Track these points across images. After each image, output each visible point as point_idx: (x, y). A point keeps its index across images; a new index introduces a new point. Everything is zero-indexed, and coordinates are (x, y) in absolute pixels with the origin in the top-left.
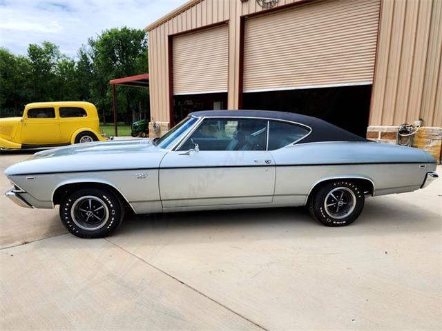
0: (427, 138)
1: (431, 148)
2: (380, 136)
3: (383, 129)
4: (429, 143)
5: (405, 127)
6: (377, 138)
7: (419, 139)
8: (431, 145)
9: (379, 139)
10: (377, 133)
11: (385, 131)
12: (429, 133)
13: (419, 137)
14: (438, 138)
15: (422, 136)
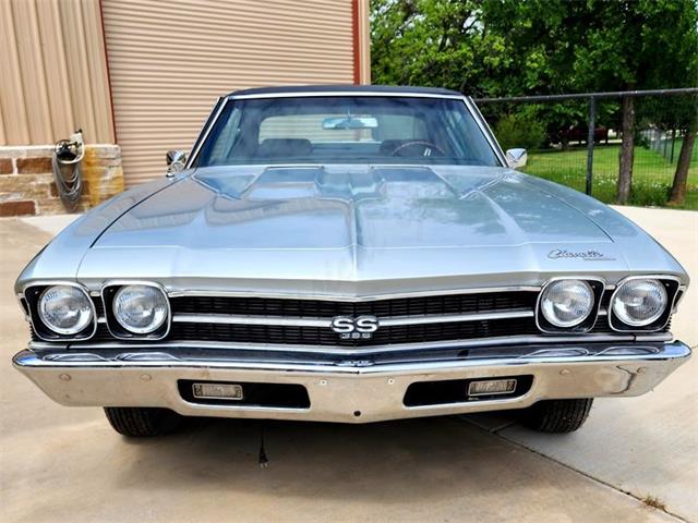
0: (101, 164)
1: (110, 181)
2: (16, 170)
3: (18, 152)
4: (104, 173)
5: (66, 146)
6: (11, 172)
7: (88, 168)
8: (108, 178)
9: (15, 173)
10: (10, 161)
11: (24, 157)
12: (102, 156)
13: (89, 164)
14: (116, 163)
15: (93, 161)
